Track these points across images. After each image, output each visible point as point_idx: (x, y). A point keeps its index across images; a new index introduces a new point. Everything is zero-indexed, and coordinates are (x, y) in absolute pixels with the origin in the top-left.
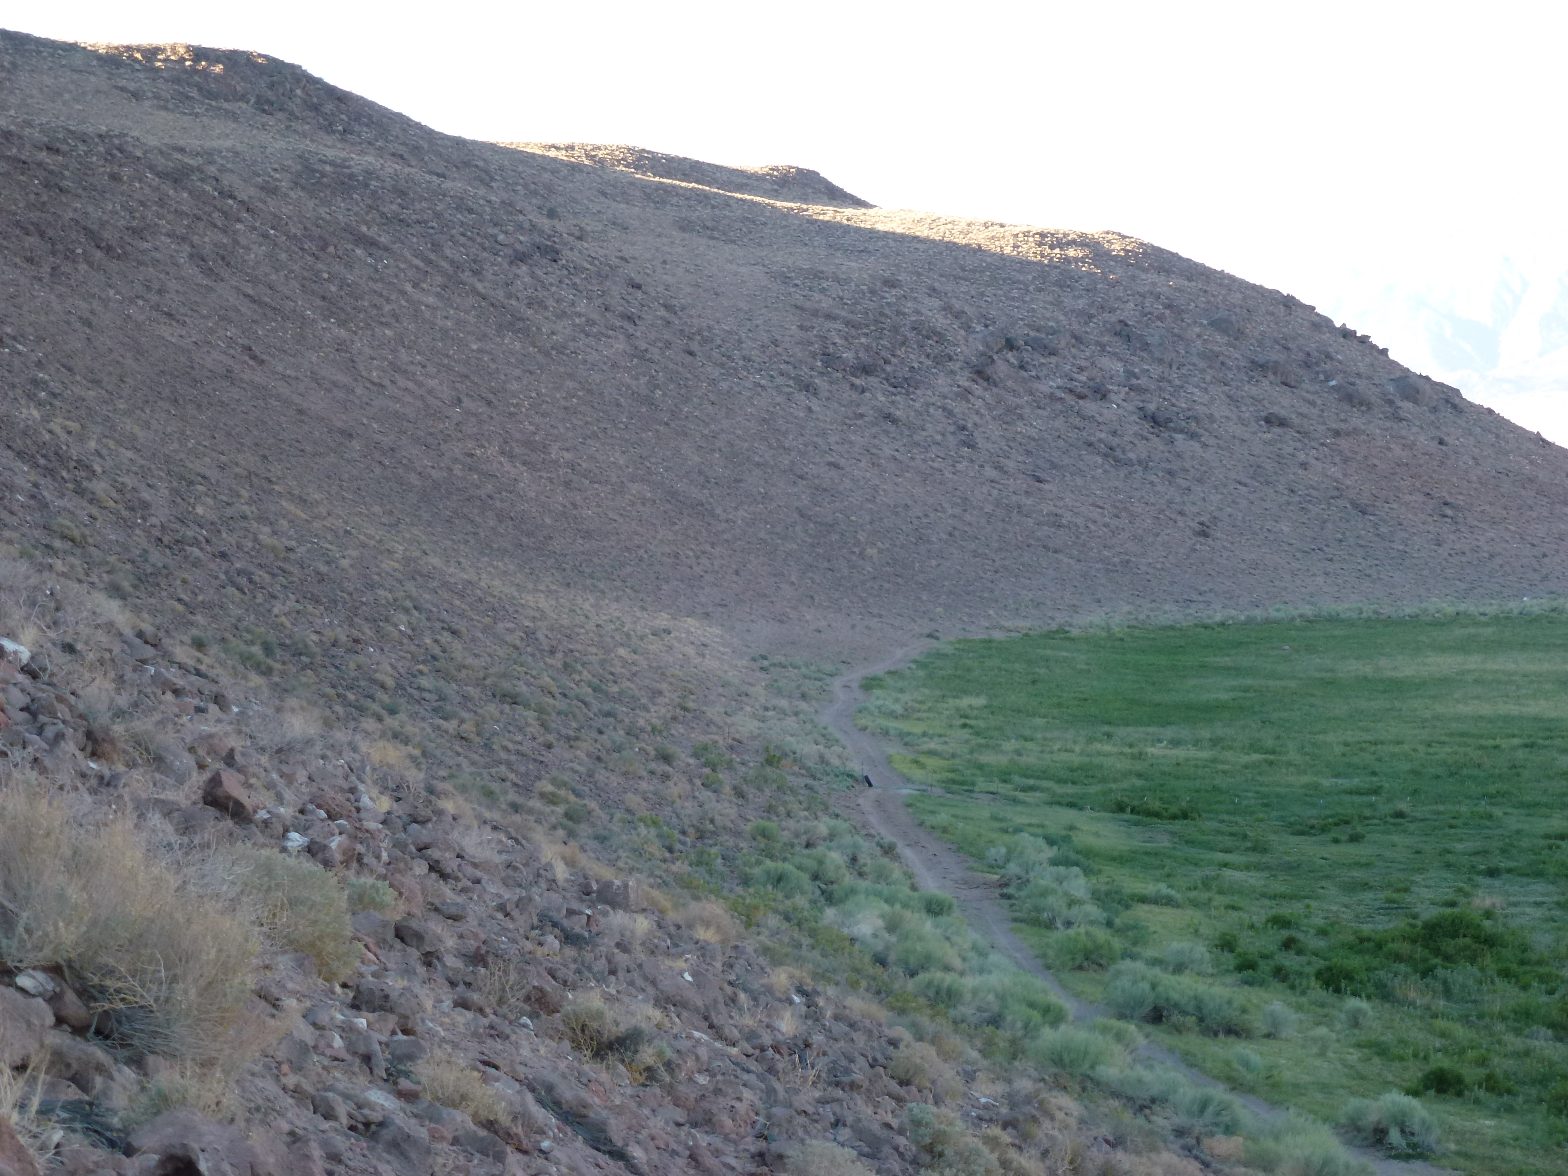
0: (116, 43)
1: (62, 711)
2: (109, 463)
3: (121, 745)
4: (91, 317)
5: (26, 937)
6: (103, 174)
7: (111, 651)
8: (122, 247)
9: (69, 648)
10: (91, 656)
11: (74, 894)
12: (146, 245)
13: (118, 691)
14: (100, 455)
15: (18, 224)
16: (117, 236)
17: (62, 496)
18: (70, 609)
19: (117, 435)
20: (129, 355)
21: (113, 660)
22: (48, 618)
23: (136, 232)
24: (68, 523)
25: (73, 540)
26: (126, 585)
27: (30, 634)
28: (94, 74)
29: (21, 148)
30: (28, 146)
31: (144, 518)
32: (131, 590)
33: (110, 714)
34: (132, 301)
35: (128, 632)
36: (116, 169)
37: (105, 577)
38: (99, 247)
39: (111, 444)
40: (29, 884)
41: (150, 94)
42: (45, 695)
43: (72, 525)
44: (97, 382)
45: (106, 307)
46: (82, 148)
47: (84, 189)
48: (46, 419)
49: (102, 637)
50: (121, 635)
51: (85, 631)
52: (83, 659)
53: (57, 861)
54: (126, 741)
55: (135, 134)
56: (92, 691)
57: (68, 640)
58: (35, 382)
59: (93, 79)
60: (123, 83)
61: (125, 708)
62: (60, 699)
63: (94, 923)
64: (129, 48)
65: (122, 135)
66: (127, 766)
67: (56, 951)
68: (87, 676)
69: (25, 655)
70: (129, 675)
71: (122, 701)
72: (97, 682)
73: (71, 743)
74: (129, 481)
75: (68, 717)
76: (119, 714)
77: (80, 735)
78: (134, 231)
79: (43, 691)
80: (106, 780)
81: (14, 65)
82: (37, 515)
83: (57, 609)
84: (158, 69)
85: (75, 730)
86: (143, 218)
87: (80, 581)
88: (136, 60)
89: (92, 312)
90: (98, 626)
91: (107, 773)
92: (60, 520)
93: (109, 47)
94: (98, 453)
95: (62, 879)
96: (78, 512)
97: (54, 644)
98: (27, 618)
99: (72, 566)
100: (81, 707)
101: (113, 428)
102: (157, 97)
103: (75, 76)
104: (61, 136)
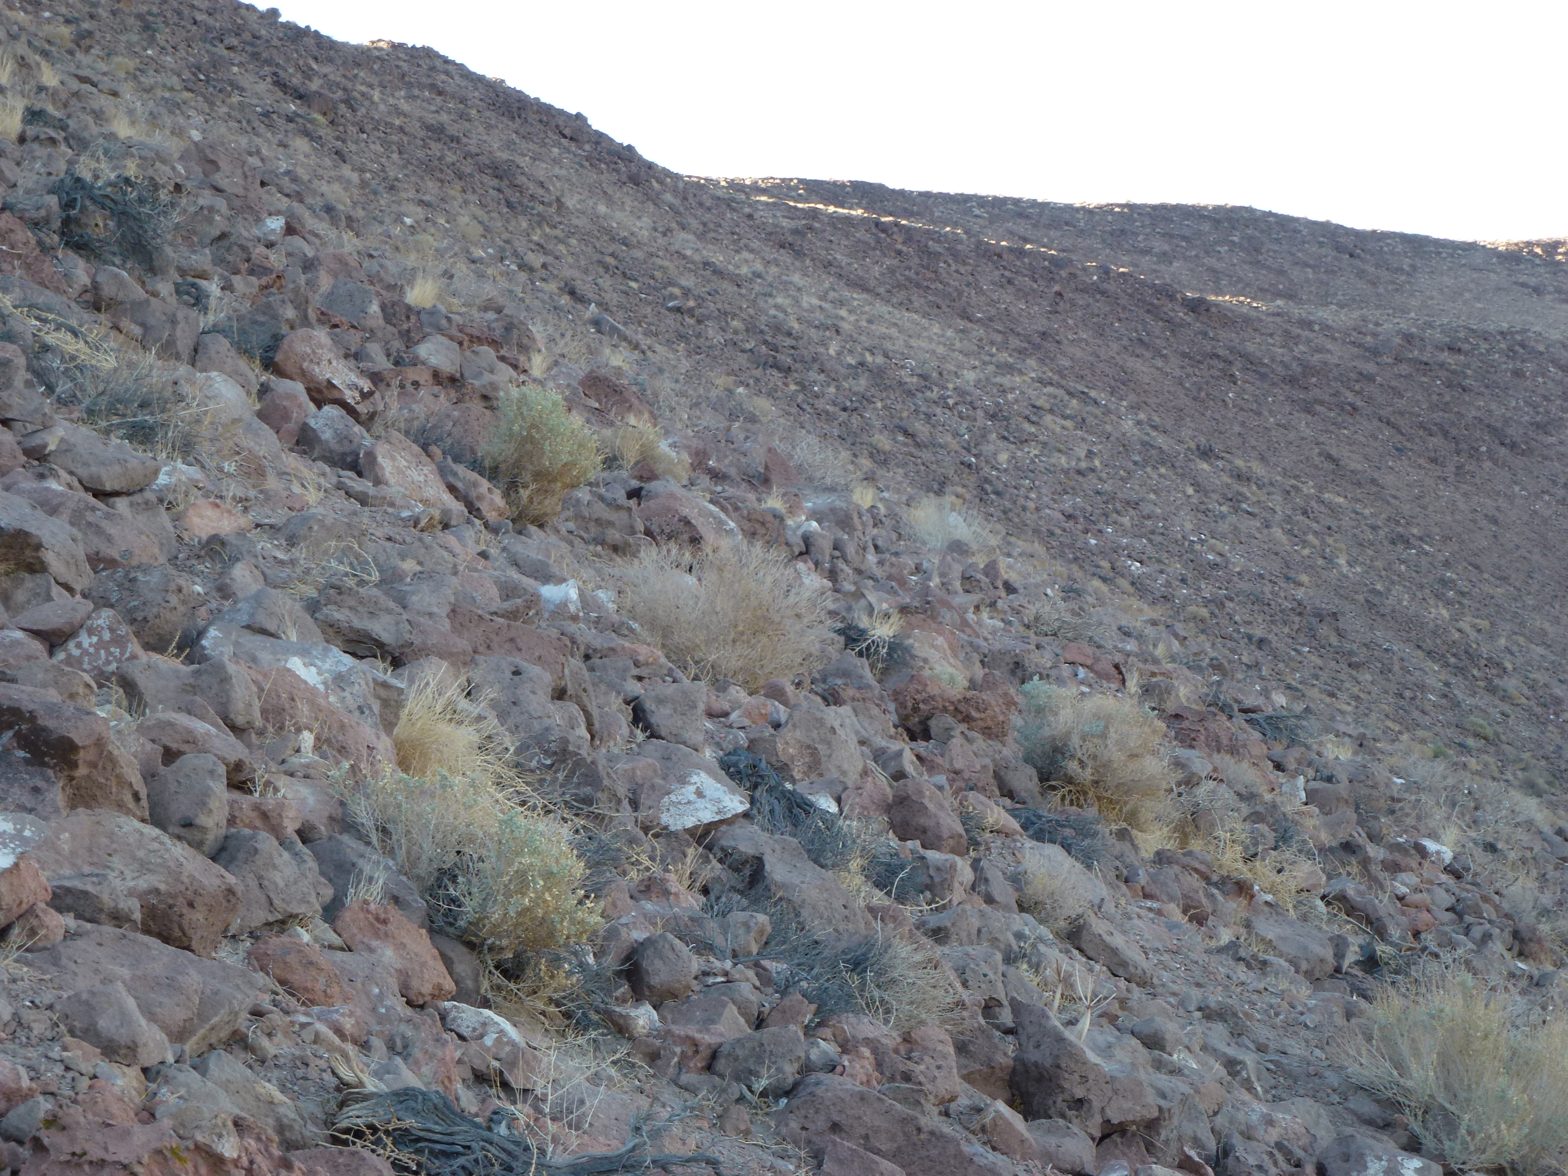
0: (1515, 239)
1: (1488, 911)
2: (1520, 660)
3: (1548, 945)
4: (1497, 514)
5: (1468, 1139)
6: (1506, 370)
7: (1532, 849)
8: (1526, 443)
9: (1491, 848)
10: (1512, 855)
11: (1515, 1096)
12: (1551, 440)
13: (1541, 889)
14: (1512, 653)
15: (1421, 426)
16: (1521, 431)
17: (1474, 694)
18: (1488, 808)
19: (1527, 631)
20: (1536, 550)
21: (1534, 858)
22: (1467, 818)
23: (1541, 427)
24: (1481, 721)
25: (1485, 738)
26: (1541, 782)
27: (1452, 834)
28: (1494, 272)
29: (1422, 350)
30: (1429, 348)
31: (1556, 714)
32: (1546, 787)
33: (1534, 914)
34: (1538, 496)
35: (1547, 829)
36: (1519, 364)
37: (1520, 774)
38: (1502, 444)
39: (1521, 640)
40: (1469, 1086)
41: (1551, 289)
42: (1471, 895)
43: (1484, 723)
44: (1505, 579)
45: (1512, 503)
46: (1484, 346)
47: (1487, 387)
48: (1455, 619)
49: (1522, 835)
50: (1541, 833)
51: (1504, 829)
52: (1506, 858)
53: (1496, 1063)
54: (1553, 941)
55: (1537, 328)
56: (1515, 890)
57: (1490, 839)
58: (1443, 582)
59: (1493, 276)
60: (1523, 279)
61: (1549, 907)
62: (1486, 899)
63: (1536, 1124)
64: (1529, 244)
65: (1524, 331)
66: (1555, 965)
67: (1499, 1153)
68: (1510, 875)
69: (1448, 856)
70: (1551, 874)
71: (1547, 899)
72: (1520, 882)
73: (1499, 944)
74: (1541, 677)
75: (1494, 917)
76: (1545, 912)
77: (1507, 935)
78: (1538, 426)
79: (1468, 891)
80: (1535, 980)
81: (1414, 268)
82: (1450, 714)
83: (1476, 808)
84: (1559, 263)
85: (1502, 930)
86: (1548, 412)
87: (1494, 779)
88: (1536, 255)
89: (1498, 509)
90: (1517, 825)
91: (1536, 973)
92: (1472, 718)
93: (1508, 244)
94: (1508, 650)
95: (1503, 1080)
96: (1491, 710)
97: (1476, 844)
98: (1448, 818)
99: (1486, 765)
100: (1506, 906)
101: (1522, 624)
102: (1558, 291)
103: (1475, 275)
104: (1462, 335)
